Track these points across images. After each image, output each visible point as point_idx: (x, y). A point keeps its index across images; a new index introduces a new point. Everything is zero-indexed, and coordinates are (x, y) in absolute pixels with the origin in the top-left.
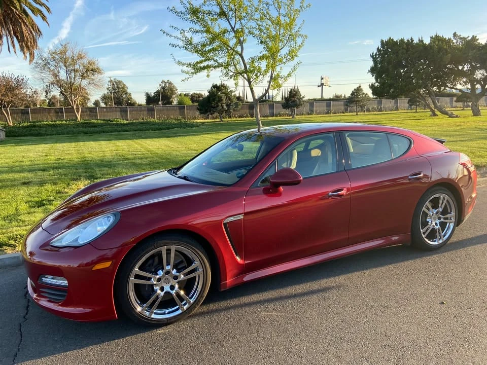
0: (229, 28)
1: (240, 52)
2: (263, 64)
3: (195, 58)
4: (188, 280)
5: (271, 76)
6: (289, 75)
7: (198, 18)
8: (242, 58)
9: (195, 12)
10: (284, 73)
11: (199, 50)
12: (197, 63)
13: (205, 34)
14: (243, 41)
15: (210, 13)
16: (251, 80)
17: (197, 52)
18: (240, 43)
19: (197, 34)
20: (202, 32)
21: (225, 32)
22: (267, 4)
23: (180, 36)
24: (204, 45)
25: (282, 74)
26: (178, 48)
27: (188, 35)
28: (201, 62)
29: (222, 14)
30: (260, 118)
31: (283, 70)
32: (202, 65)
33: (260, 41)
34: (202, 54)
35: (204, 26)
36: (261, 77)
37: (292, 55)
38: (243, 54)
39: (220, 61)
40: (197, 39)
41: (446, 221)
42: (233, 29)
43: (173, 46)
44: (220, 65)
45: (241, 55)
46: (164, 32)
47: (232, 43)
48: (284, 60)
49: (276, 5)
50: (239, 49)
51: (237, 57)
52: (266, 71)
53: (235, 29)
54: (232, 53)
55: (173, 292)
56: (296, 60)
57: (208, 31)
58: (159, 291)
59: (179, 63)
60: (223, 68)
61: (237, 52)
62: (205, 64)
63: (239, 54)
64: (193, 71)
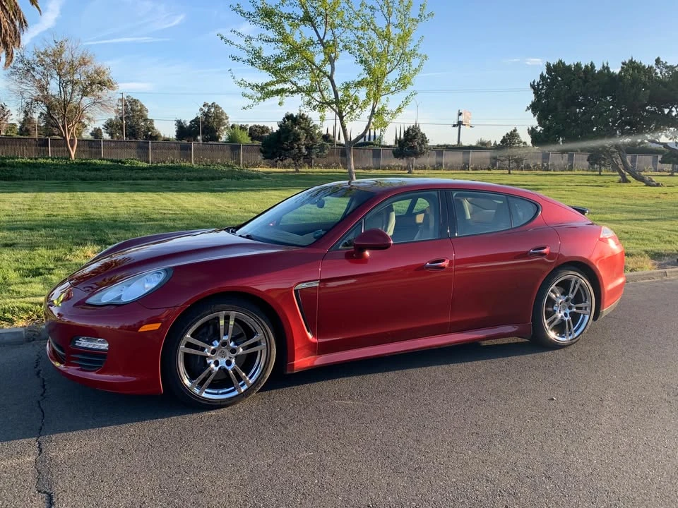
0: (316, 39)
1: (329, 74)
2: (362, 94)
3: (264, 77)
4: (249, 355)
5: (373, 110)
6: (399, 109)
7: (272, 21)
8: (332, 82)
9: (268, 14)
10: (391, 107)
11: (271, 66)
12: (267, 84)
13: (280, 45)
14: (335, 57)
15: (289, 17)
16: (344, 114)
17: (268, 69)
18: (331, 61)
19: (270, 44)
20: (277, 41)
21: (311, 43)
22: (372, 8)
23: (243, 44)
24: (278, 60)
25: (388, 108)
26: (240, 61)
27: (257, 44)
28: (273, 83)
29: (307, 19)
30: (353, 170)
31: (390, 102)
32: (273, 88)
33: (358, 60)
34: (275, 72)
35: (280, 34)
36: (358, 111)
37: (404, 82)
38: (334, 76)
39: (301, 84)
40: (269, 51)
41: (579, 311)
42: (321, 40)
43: (234, 58)
44: (299, 90)
45: (331, 78)
46: (222, 38)
47: (319, 58)
48: (393, 89)
49: (385, 10)
50: (328, 68)
51: (326, 80)
52: (365, 103)
53: (325, 41)
54: (318, 73)
55: (229, 369)
56: (409, 87)
57: (285, 39)
58: (213, 365)
59: (241, 83)
60: (304, 94)
61: (325, 73)
62: (279, 86)
63: (328, 76)
64: (260, 95)
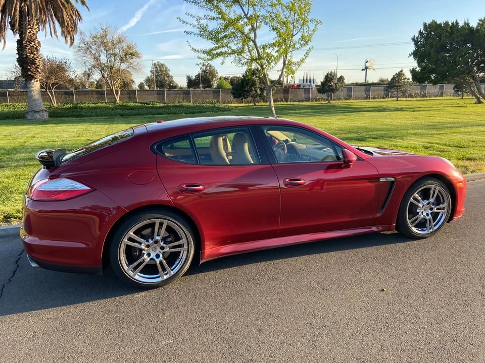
0: (243, 15)
1: (253, 39)
3: (209, 45)
5: (284, 63)
6: (302, 61)
7: (213, 5)
8: (255, 44)
10: (297, 59)
11: (213, 36)
12: (212, 49)
13: (220, 21)
14: (256, 27)
16: (265, 66)
17: (211, 39)
18: (254, 29)
19: (212, 21)
20: (218, 19)
21: (239, 18)
23: (195, 23)
24: (218, 32)
25: (294, 60)
26: (192, 35)
27: (204, 22)
29: (236, 1)
30: (273, 104)
31: (295, 56)
32: (215, 52)
33: (271, 28)
34: (217, 41)
35: (219, 14)
36: (272, 64)
37: (305, 40)
38: (256, 40)
39: (234, 47)
42: (246, 15)
43: (188, 33)
44: (234, 52)
45: (254, 42)
46: (181, 20)
47: (247, 29)
48: (297, 46)
50: (252, 35)
51: (251, 43)
52: (278, 58)
53: (248, 16)
54: (246, 39)
56: (310, 44)
57: (223, 18)
59: (195, 50)
60: (236, 55)
61: (250, 38)
62: (221, 50)
63: (253, 41)
64: (209, 57)
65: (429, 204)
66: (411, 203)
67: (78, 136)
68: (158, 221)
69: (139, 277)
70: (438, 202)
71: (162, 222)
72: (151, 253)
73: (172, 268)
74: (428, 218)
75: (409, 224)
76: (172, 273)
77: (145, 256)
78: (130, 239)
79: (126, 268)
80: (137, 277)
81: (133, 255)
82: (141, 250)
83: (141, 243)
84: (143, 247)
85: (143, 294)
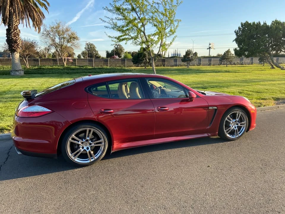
0: (137, 17)
1: (143, 31)
2: (156, 38)
3: (118, 34)
5: (161, 44)
6: (171, 43)
7: (120, 12)
8: (144, 34)
9: (118, 9)
11: (120, 29)
13: (124, 21)
14: (145, 24)
15: (126, 9)
17: (119, 31)
18: (143, 25)
19: (120, 21)
20: (123, 19)
21: (135, 19)
22: (158, 3)
24: (123, 27)
25: (167, 43)
26: (109, 28)
27: (115, 21)
28: (121, 36)
29: (133, 9)
30: (154, 67)
31: (167, 41)
32: (122, 38)
33: (153, 25)
34: (123, 31)
35: (124, 17)
36: (154, 45)
37: (172, 32)
39: (132, 35)
40: (120, 23)
42: (139, 18)
43: (106, 27)
44: (132, 38)
45: (144, 32)
46: (101, 20)
48: (168, 35)
49: (164, 3)
50: (142, 29)
51: (142, 33)
52: (158, 41)
53: (140, 18)
54: (139, 31)
56: (175, 34)
57: (126, 19)
59: (109, 37)
61: (141, 31)
62: (125, 37)
63: (143, 32)
64: (118, 41)
65: (236, 121)
66: (226, 121)
67: (42, 85)
68: (88, 129)
69: (77, 160)
70: (241, 120)
71: (91, 129)
72: (85, 147)
73: (95, 155)
74: (235, 129)
75: (226, 132)
76: (96, 158)
77: (81, 148)
78: (73, 139)
79: (70, 154)
80: (76, 160)
81: (74, 147)
82: (79, 145)
83: (78, 141)
84: (80, 144)
85: (79, 169)
